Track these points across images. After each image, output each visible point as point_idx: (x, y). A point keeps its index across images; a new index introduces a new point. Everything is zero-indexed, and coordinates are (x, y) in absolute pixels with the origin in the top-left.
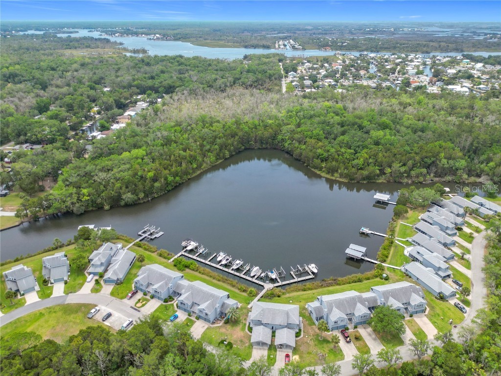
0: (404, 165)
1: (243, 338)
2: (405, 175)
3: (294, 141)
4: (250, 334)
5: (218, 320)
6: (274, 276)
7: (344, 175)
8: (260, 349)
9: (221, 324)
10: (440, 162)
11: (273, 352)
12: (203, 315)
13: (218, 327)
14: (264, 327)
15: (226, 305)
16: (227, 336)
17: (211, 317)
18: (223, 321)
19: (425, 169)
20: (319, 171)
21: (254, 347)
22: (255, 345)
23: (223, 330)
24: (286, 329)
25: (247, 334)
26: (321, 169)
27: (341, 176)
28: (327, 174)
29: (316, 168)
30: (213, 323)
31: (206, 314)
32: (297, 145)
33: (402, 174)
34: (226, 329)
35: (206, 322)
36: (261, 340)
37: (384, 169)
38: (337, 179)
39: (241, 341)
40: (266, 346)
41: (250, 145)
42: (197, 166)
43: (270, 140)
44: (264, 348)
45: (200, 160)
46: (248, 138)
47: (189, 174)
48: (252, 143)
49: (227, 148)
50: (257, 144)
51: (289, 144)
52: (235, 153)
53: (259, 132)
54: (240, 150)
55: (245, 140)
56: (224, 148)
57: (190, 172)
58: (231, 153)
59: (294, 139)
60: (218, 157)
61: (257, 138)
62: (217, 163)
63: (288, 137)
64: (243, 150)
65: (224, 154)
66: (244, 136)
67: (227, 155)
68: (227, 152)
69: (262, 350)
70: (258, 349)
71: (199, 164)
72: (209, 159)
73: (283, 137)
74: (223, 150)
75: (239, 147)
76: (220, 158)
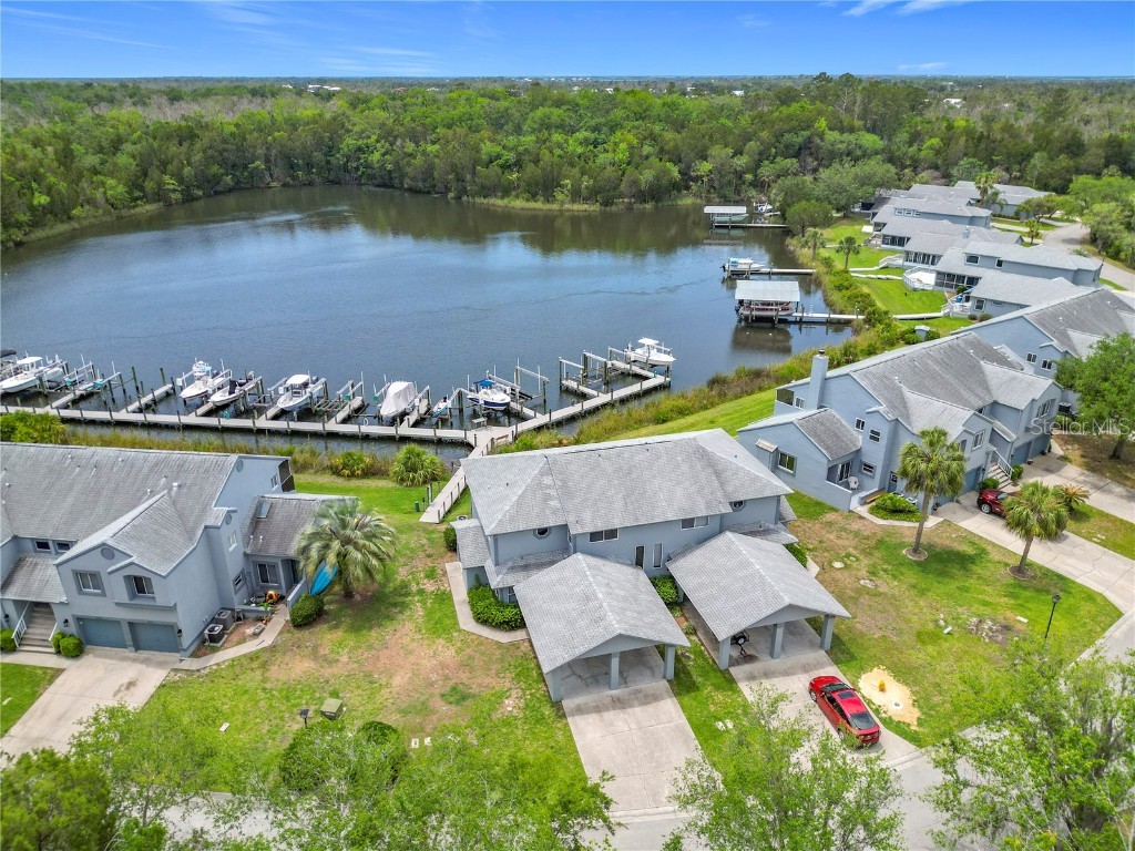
0: (738, 152)
1: (464, 676)
2: (749, 177)
3: (399, 142)
4: (519, 635)
5: (239, 618)
7: (585, 193)
8: (619, 704)
9: (269, 638)
10: (822, 139)
11: (719, 697)
12: (111, 604)
13: (253, 657)
14: (593, 561)
15: (279, 516)
16: (335, 694)
17: (189, 607)
18: (282, 617)
19: (795, 160)
20: (502, 198)
21: (567, 704)
22: (573, 692)
23: (299, 667)
24: (729, 535)
25: (481, 641)
26: (506, 191)
27: (576, 195)
28: (528, 200)
29: (487, 191)
30: (209, 641)
31: (139, 585)
32: (410, 147)
33: (739, 174)
34: (315, 655)
35: (144, 654)
36: (618, 629)
37: (689, 167)
38: (567, 206)
39: (459, 696)
40: (648, 672)
41: (251, 175)
42: (52, 203)
43: (318, 156)
44: (642, 686)
45: (63, 186)
46: (240, 149)
47: (19, 225)
48: (256, 168)
49: (169, 167)
50: (277, 172)
51: (384, 155)
52: (200, 193)
53: (276, 134)
54: (219, 188)
55: (232, 158)
56: (158, 167)
57: (24, 218)
58: (188, 187)
59: (396, 138)
60: (137, 194)
61: (274, 152)
62: (138, 210)
63: (374, 137)
64: (231, 190)
65: (160, 185)
66: (225, 141)
67: (174, 191)
68: (170, 182)
69: (636, 703)
70: (607, 709)
71: (57, 198)
72: (101, 190)
73: (360, 142)
74: (154, 173)
75: (215, 176)
76: (145, 197)
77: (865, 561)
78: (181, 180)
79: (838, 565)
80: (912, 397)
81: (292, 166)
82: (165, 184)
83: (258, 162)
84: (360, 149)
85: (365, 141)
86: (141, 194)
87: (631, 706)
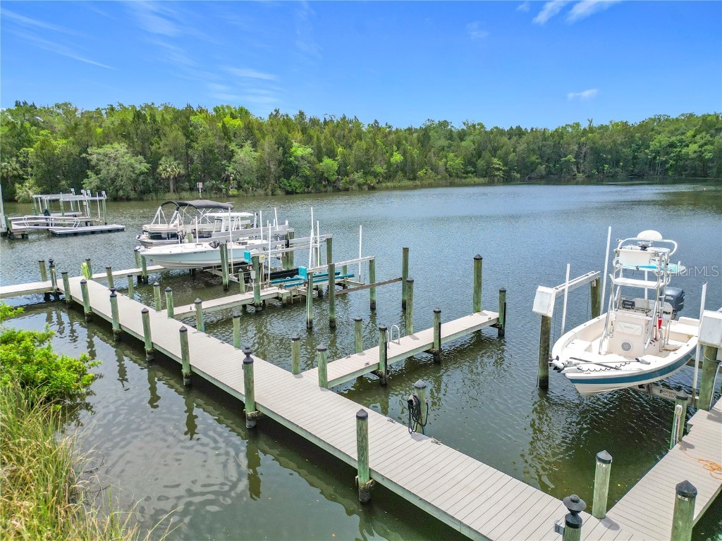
41: (561, 165)
42: (405, 162)
43: (626, 152)
45: (416, 152)
46: (557, 145)
47: (376, 175)
48: (567, 161)
49: (499, 152)
50: (584, 165)
52: (519, 176)
54: (533, 175)
55: (549, 152)
56: (490, 152)
57: (380, 169)
58: (510, 169)
60: (470, 168)
61: (584, 150)
63: (691, 133)
65: (489, 163)
66: (545, 139)
67: (499, 169)
68: (497, 162)
71: (409, 160)
72: (444, 160)
73: (673, 139)
74: (486, 154)
75: (532, 163)
76: (474, 172)
78: (505, 163)
81: (600, 160)
82: (493, 163)
83: (569, 157)
84: (672, 145)
85: (679, 137)
86: (473, 169)
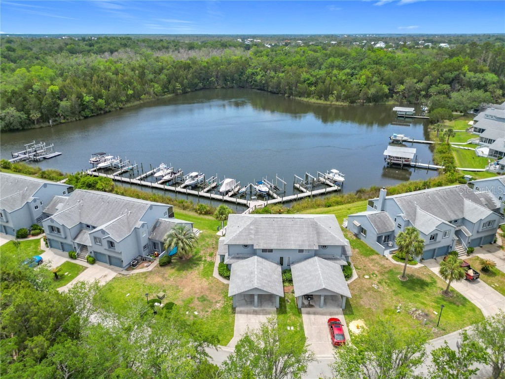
0: (420, 81)
1: (207, 293)
2: (423, 93)
3: (269, 71)
4: (225, 281)
5: (144, 260)
6: (264, 189)
7: (343, 97)
8: (256, 313)
9: (150, 269)
10: (465, 76)
11: (293, 318)
12: (103, 249)
13: (144, 274)
14: (260, 259)
15: (162, 227)
16: (164, 291)
17: (127, 253)
18: (157, 262)
19: (448, 86)
20: (307, 98)
21: (238, 309)
22: (241, 305)
23: (157, 280)
24: (316, 258)
25: (218, 281)
26: (309, 95)
27: (338, 98)
28: (317, 99)
29: (301, 95)
30: (132, 266)
31: (111, 244)
32: (273, 74)
33: (418, 92)
34: (163, 277)
35: (112, 267)
36: (256, 286)
37: (394, 87)
38: (333, 103)
39: (203, 299)
40: (271, 304)
41: (210, 83)
42: (134, 93)
43: (236, 76)
44: (266, 308)
45: (139, 87)
46: (207, 73)
47: (122, 101)
48: (212, 80)
49: (179, 80)
50: (220, 82)
51: (263, 76)
52: (189, 90)
53: (221, 67)
54: (197, 88)
55: (203, 76)
56: (175, 80)
57: (123, 99)
58: (185, 88)
59: (268, 69)
60: (166, 90)
61: (219, 74)
62: (165, 97)
63: (259, 69)
64: (201, 89)
65: (174, 87)
66: (201, 69)
67: (179, 89)
68: (178, 85)
69: (262, 314)
70: (250, 313)
71: (136, 91)
72: (152, 88)
73: (254, 71)
74: (173, 82)
75: (196, 83)
76: (168, 91)
77: (379, 277)
78: (182, 85)
79: (367, 277)
80: (420, 211)
81: (226, 80)
82: (176, 86)
83: (213, 78)
84: (253, 74)
85: (256, 70)
87: (259, 315)
